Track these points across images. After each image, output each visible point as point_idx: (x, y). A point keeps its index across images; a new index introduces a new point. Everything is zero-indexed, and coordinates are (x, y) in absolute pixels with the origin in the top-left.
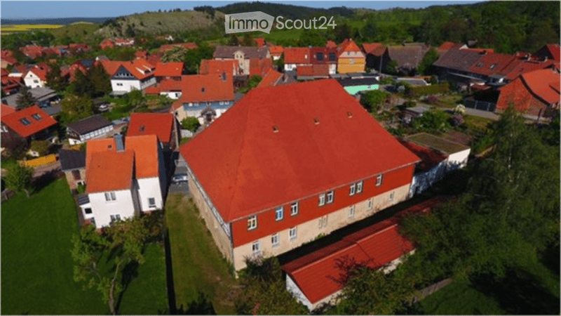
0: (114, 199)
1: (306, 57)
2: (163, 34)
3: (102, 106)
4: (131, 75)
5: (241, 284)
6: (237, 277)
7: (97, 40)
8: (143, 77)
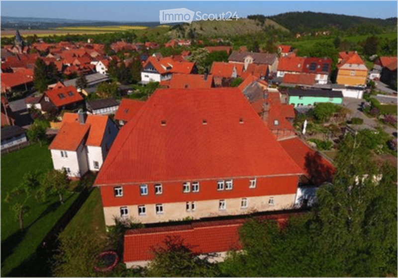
0: (67, 156)
1: (299, 66)
2: (216, 37)
3: (129, 91)
4: (156, 70)
5: (109, 236)
6: (107, 231)
7: (166, 40)
8: (165, 72)
